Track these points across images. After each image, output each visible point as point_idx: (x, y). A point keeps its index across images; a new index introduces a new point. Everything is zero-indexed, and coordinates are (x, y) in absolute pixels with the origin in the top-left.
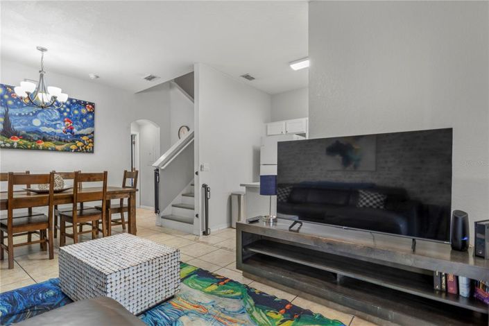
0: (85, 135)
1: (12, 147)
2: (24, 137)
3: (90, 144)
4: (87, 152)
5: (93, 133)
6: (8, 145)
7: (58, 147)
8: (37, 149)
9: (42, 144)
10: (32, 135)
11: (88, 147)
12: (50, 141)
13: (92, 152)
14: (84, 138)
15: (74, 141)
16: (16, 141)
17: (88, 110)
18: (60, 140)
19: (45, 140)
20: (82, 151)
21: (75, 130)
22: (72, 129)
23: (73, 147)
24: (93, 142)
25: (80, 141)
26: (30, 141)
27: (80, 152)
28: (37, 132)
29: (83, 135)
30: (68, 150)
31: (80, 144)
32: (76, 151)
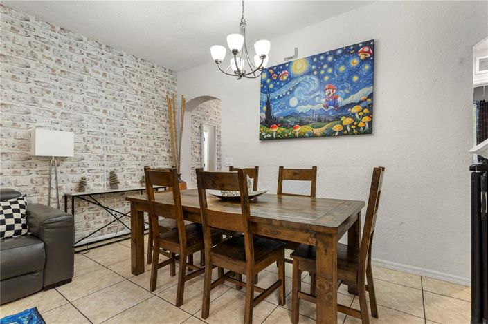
0: (355, 104)
1: (271, 139)
2: (282, 124)
3: (366, 119)
4: (359, 133)
5: (371, 96)
6: (269, 136)
7: (318, 131)
8: (293, 137)
9: (299, 130)
10: (288, 120)
11: (361, 125)
12: (308, 123)
13: (369, 131)
14: (355, 110)
15: (338, 119)
16: (276, 130)
17: (362, 57)
18: (319, 120)
19: (301, 124)
20: (351, 134)
21: (340, 100)
22: (335, 99)
23: (337, 128)
24: (371, 114)
25: (347, 116)
26: (286, 127)
27: (348, 134)
28: (294, 114)
29: (351, 105)
30: (329, 134)
31: (347, 121)
32: (341, 134)
